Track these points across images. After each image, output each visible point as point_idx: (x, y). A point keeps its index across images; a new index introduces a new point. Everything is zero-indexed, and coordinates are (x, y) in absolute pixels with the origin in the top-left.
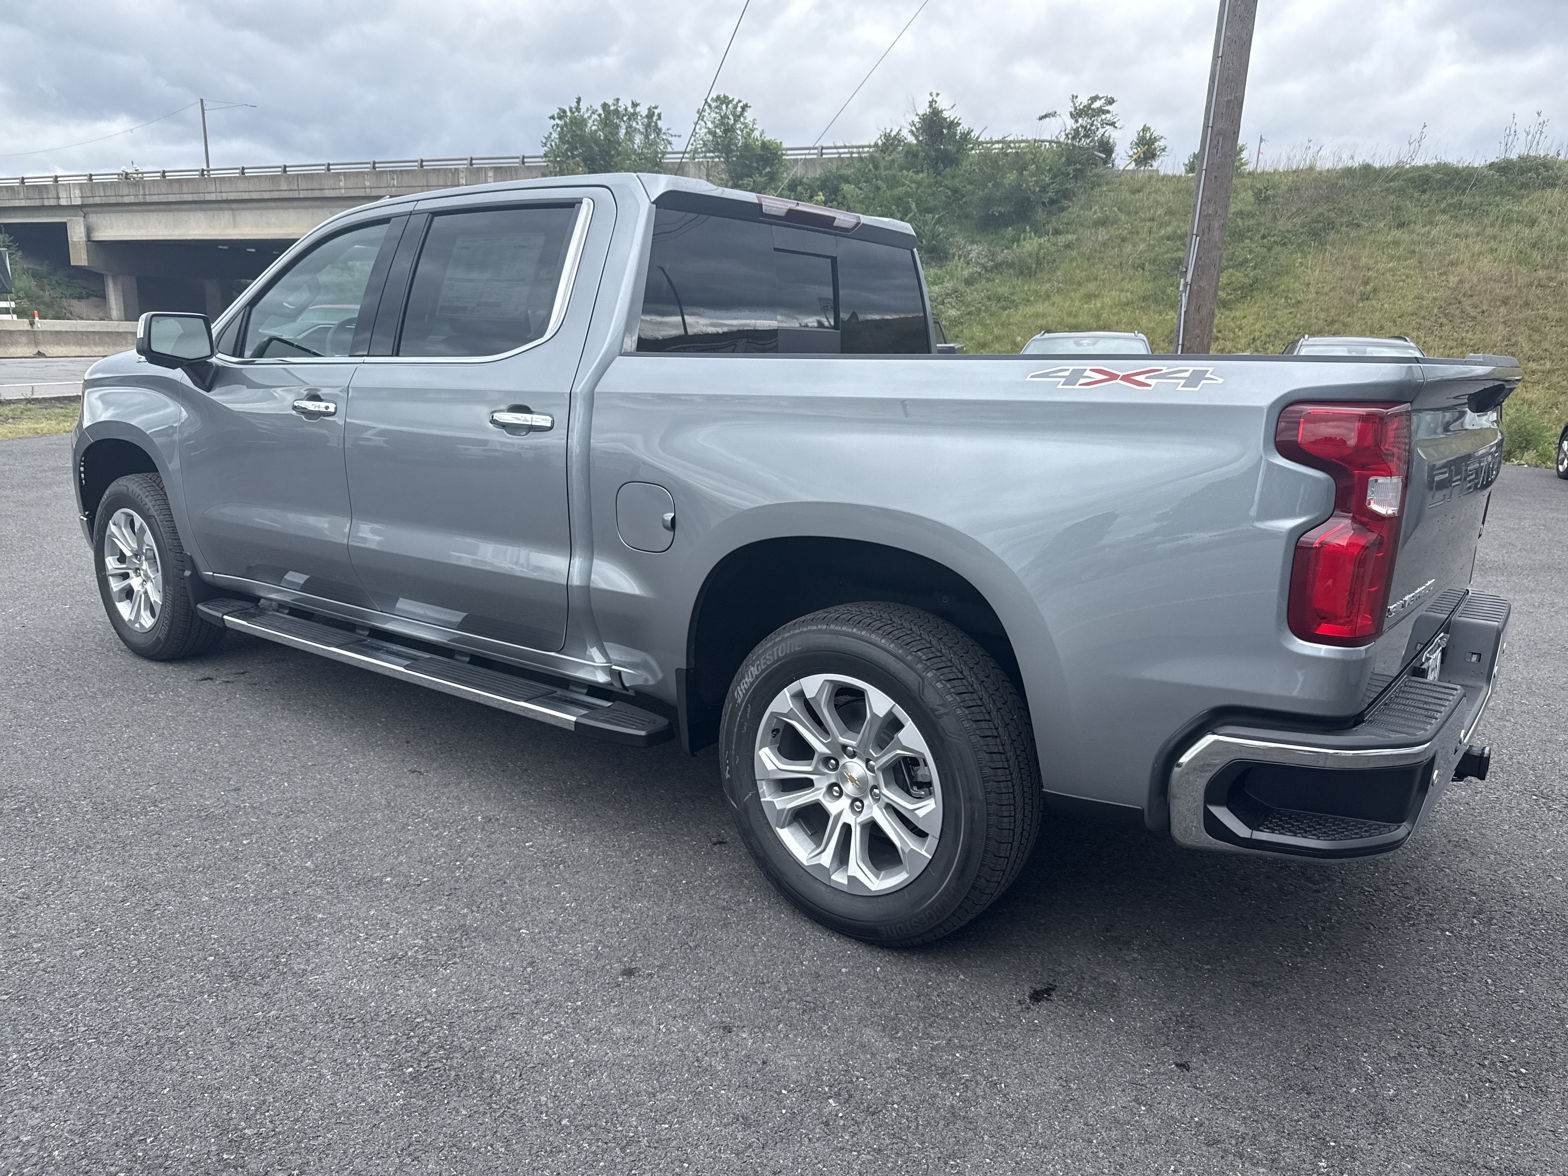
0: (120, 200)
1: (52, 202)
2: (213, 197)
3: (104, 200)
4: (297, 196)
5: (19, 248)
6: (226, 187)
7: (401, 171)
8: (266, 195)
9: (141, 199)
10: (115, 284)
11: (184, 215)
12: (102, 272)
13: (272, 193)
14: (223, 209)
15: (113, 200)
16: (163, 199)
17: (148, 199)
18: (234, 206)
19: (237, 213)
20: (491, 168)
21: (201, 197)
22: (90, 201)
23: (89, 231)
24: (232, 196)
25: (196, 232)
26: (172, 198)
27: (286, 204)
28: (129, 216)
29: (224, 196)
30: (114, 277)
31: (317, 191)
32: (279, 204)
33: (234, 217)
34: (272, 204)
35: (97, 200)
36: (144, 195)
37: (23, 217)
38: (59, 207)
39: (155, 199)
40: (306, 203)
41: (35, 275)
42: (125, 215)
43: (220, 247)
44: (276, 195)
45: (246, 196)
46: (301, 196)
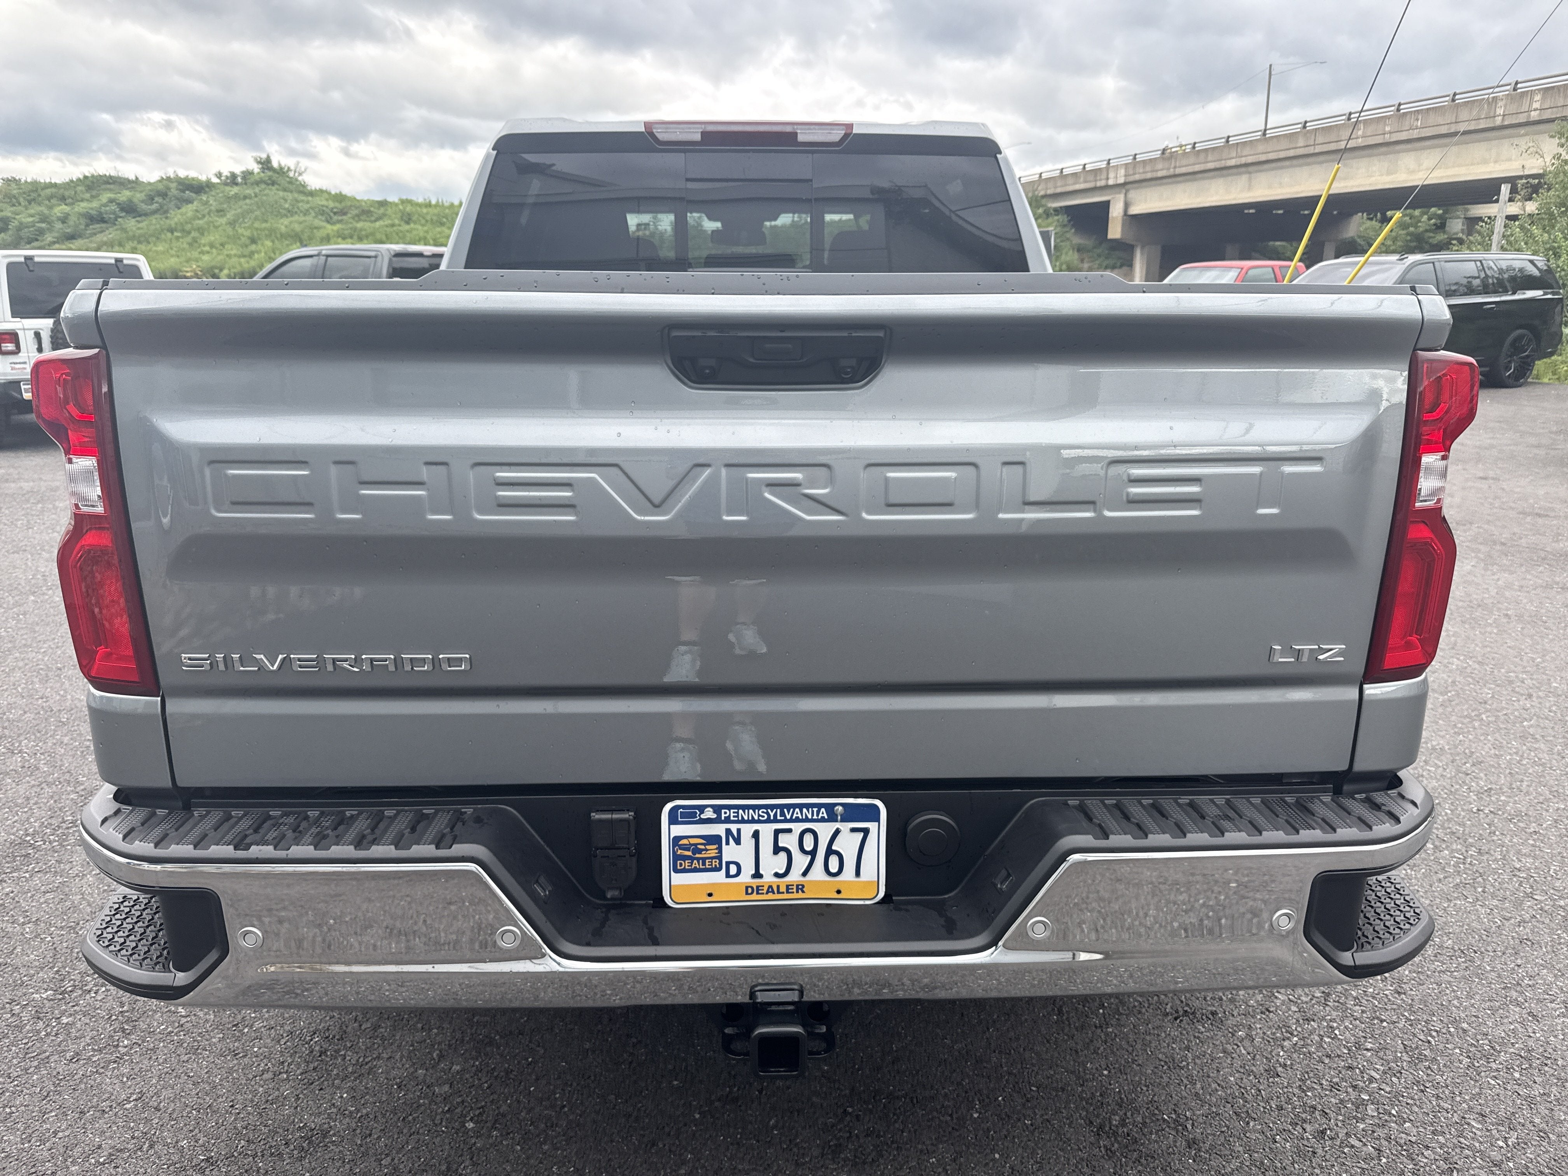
0: (1155, 175)
1: (1102, 183)
2: (1232, 162)
3: (1143, 177)
4: (1312, 152)
5: (1073, 226)
6: (1247, 151)
7: (1428, 109)
8: (1282, 155)
9: (1171, 172)
10: (1142, 254)
11: (1205, 183)
12: (1132, 243)
13: (1288, 152)
14: (1240, 174)
15: (1149, 176)
16: (1190, 169)
17: (1179, 171)
18: (1251, 169)
19: (1253, 175)
20: (1539, 90)
21: (1222, 164)
22: (1131, 179)
23: (1127, 205)
24: (1250, 159)
25: (1214, 198)
26: (1197, 168)
27: (1301, 161)
28: (1161, 189)
29: (1243, 160)
30: (1143, 248)
31: (1333, 144)
32: (1295, 162)
33: (1250, 180)
34: (1287, 163)
35: (1137, 177)
36: (1175, 167)
37: (1082, 198)
38: (1107, 187)
39: (1183, 170)
40: (1321, 158)
41: (1080, 249)
42: (1158, 188)
43: (1246, 211)
44: (1291, 153)
45: (1263, 158)
46: (1317, 151)
